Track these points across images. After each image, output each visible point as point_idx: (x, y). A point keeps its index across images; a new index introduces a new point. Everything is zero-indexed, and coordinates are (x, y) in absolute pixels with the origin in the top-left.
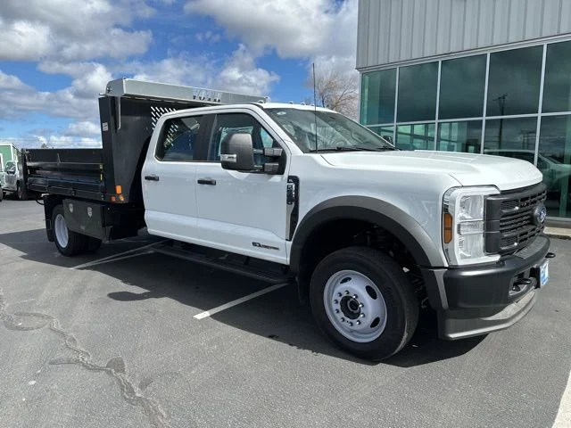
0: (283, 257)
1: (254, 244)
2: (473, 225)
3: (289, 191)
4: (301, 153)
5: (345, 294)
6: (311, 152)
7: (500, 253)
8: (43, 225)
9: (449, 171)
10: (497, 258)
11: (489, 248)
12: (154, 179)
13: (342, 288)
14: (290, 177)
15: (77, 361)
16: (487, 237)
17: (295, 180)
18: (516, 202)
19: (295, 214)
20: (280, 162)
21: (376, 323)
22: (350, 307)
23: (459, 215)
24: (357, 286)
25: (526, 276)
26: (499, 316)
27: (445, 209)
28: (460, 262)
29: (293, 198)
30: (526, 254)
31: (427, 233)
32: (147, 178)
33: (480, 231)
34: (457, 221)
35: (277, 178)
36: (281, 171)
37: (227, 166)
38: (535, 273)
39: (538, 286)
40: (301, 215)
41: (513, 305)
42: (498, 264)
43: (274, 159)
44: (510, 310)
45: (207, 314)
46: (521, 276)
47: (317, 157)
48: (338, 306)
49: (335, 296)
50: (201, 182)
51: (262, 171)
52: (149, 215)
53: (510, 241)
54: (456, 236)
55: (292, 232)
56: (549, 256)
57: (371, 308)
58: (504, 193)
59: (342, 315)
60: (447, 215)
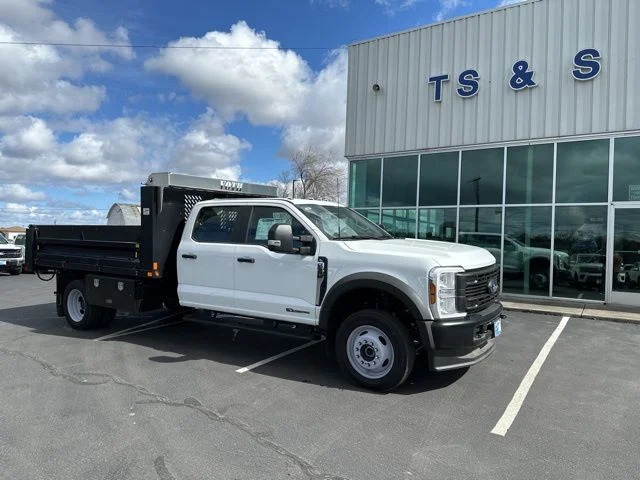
0: (313, 319)
1: (288, 310)
2: (449, 292)
3: (319, 267)
4: (327, 240)
5: (364, 343)
6: (334, 239)
7: (466, 311)
8: (53, 299)
9: (434, 257)
10: (464, 314)
11: (459, 308)
12: (192, 257)
13: (361, 339)
14: (320, 258)
15: (158, 402)
16: (458, 301)
17: (325, 260)
18: (474, 277)
19: (324, 285)
20: (310, 247)
21: (386, 363)
22: (368, 352)
23: (439, 285)
24: (372, 337)
25: (485, 327)
26: (468, 356)
27: (431, 282)
28: (442, 317)
29: (322, 274)
30: (484, 313)
31: (420, 298)
32: (184, 256)
33: (453, 296)
34: (438, 289)
35: (309, 258)
36: (312, 253)
37: (272, 248)
38: (491, 327)
39: (493, 336)
40: (329, 287)
41: (478, 349)
42: (466, 318)
43: (306, 244)
44: (476, 353)
45: (245, 369)
46: (481, 327)
47: (341, 243)
48: (359, 353)
49: (357, 345)
50: (240, 260)
51: (297, 253)
52: (182, 289)
53: (473, 303)
54: (438, 299)
55: (321, 300)
56: (502, 317)
57: (383, 352)
58: (467, 271)
59: (361, 359)
60: (432, 287)
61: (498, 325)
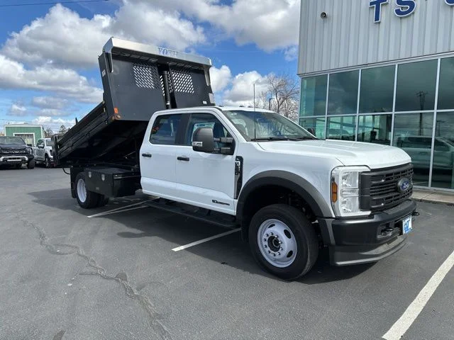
0: (232, 210)
1: (213, 201)
2: (353, 191)
3: (236, 167)
4: (245, 142)
5: (270, 235)
6: (252, 140)
7: (371, 209)
8: (69, 186)
9: (336, 156)
10: (369, 213)
11: (362, 207)
12: (149, 156)
13: (269, 231)
14: (237, 157)
15: (97, 274)
16: (361, 199)
17: (240, 159)
18: (380, 177)
19: (239, 181)
20: (230, 147)
21: (290, 253)
22: (274, 243)
23: (341, 184)
24: (278, 230)
25: (392, 225)
26: (373, 252)
27: (333, 179)
28: (343, 215)
29: (239, 171)
30: (391, 212)
31: (323, 193)
32: (144, 155)
33: (356, 195)
34: (340, 188)
35: (229, 157)
36: (231, 153)
37: (196, 149)
38: (399, 225)
39: (401, 233)
40: (244, 182)
41: (385, 246)
42: (370, 217)
43: (228, 144)
44: (381, 249)
45: (182, 248)
46: (387, 225)
47: (255, 144)
48: (266, 243)
49: (265, 237)
50: (179, 159)
51: (219, 152)
52: (144, 180)
53: (378, 202)
54: (340, 197)
55: (238, 194)
56: (414, 214)
57: (287, 244)
58: (373, 170)
59: (268, 249)
60: (334, 186)
61: (408, 223)
